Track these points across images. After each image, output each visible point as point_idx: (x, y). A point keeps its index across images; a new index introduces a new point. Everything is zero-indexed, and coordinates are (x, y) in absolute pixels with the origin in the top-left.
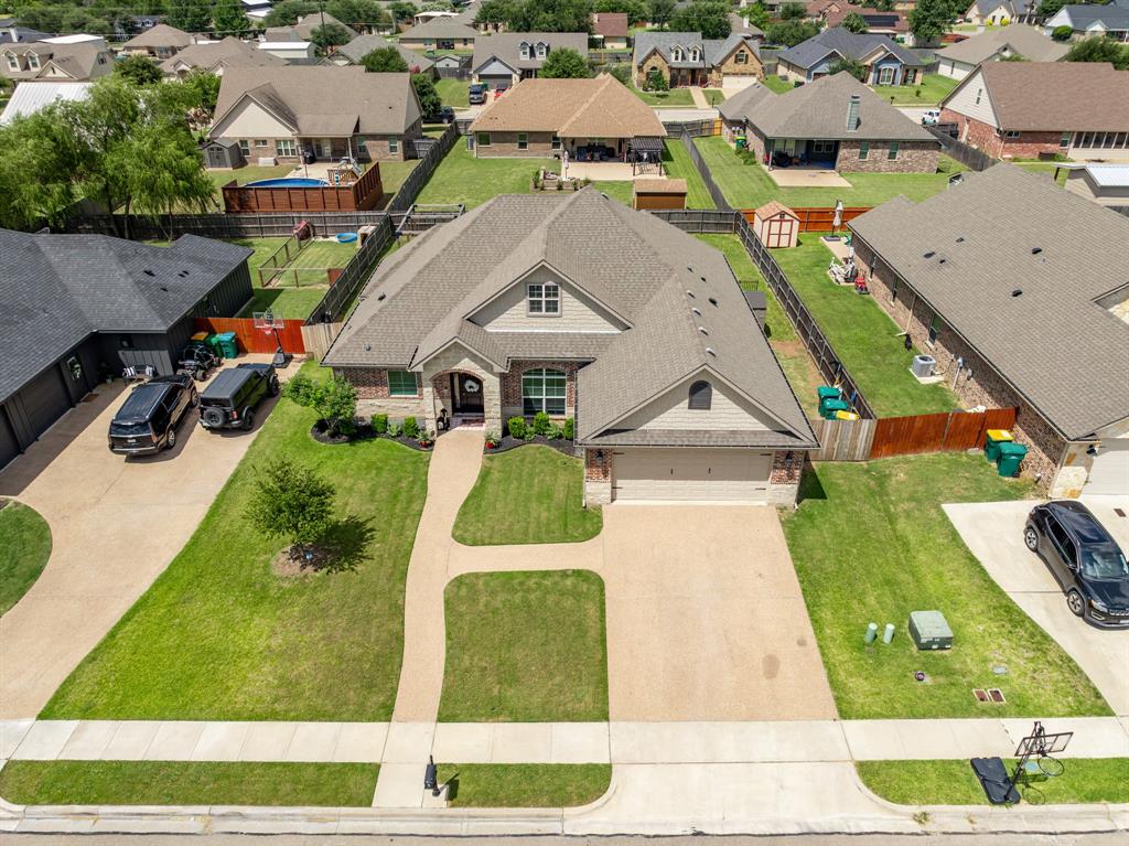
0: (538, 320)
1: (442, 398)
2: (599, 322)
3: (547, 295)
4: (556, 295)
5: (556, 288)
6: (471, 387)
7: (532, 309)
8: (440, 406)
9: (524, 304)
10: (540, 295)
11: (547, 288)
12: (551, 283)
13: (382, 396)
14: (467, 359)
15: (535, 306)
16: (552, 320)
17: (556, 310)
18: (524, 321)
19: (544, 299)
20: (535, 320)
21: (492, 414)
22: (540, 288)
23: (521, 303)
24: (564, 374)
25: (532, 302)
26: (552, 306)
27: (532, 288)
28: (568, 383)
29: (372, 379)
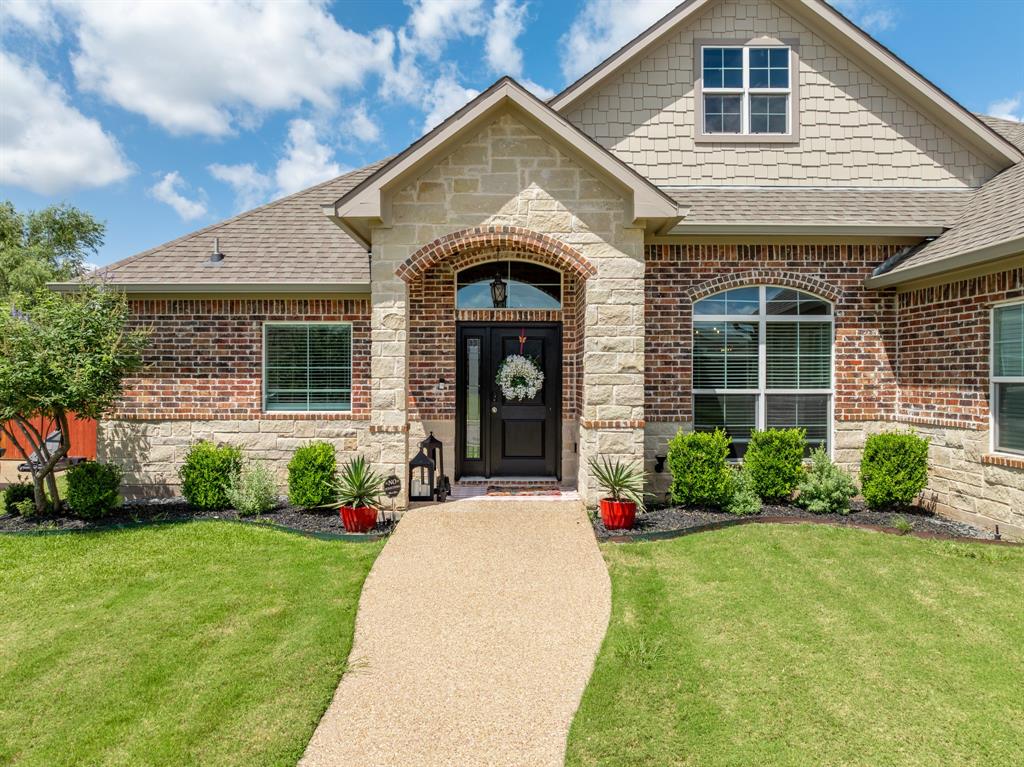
0: (730, 156)
1: (426, 414)
2: (905, 159)
3: (757, 79)
4: (781, 79)
5: (780, 57)
6: (519, 380)
7: (713, 124)
8: (419, 433)
9: (688, 107)
10: (735, 79)
11: (758, 56)
12: (767, 41)
13: (239, 413)
14: (535, 190)
15: (720, 115)
16: (769, 156)
17: (779, 125)
18: (689, 158)
19: (746, 88)
20: (718, 155)
21: (613, 410)
22: (734, 56)
23: (680, 104)
24: (822, 309)
25: (711, 103)
26: (771, 116)
27: (712, 57)
28: (840, 336)
29: (214, 351)
